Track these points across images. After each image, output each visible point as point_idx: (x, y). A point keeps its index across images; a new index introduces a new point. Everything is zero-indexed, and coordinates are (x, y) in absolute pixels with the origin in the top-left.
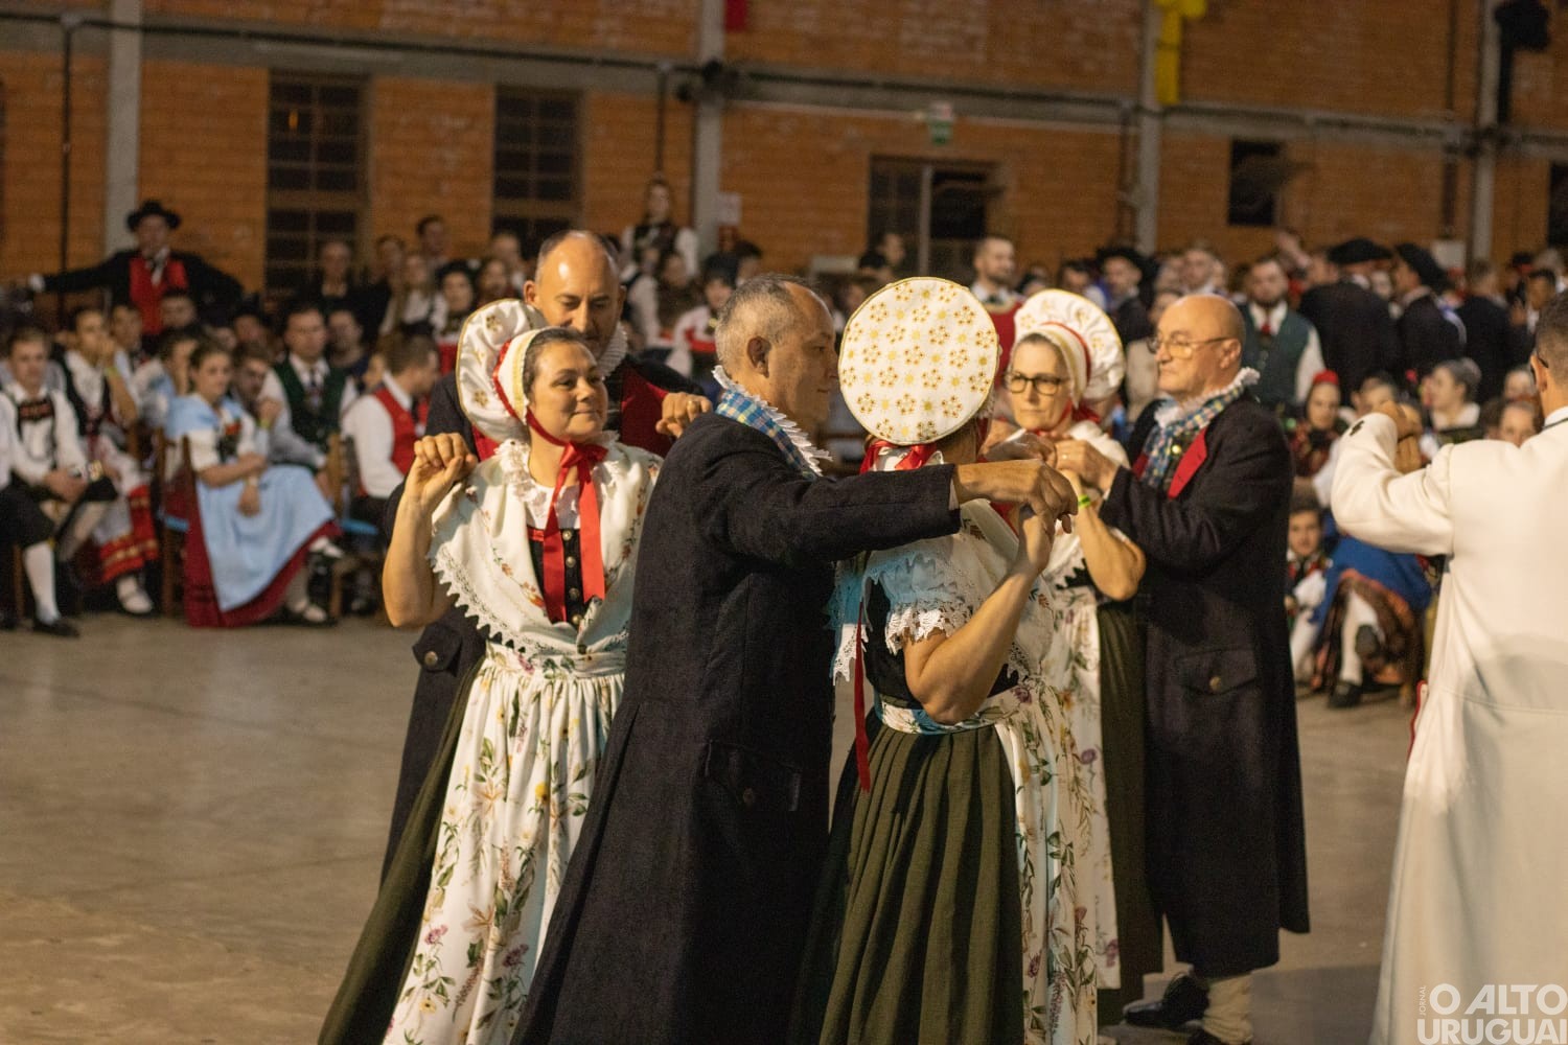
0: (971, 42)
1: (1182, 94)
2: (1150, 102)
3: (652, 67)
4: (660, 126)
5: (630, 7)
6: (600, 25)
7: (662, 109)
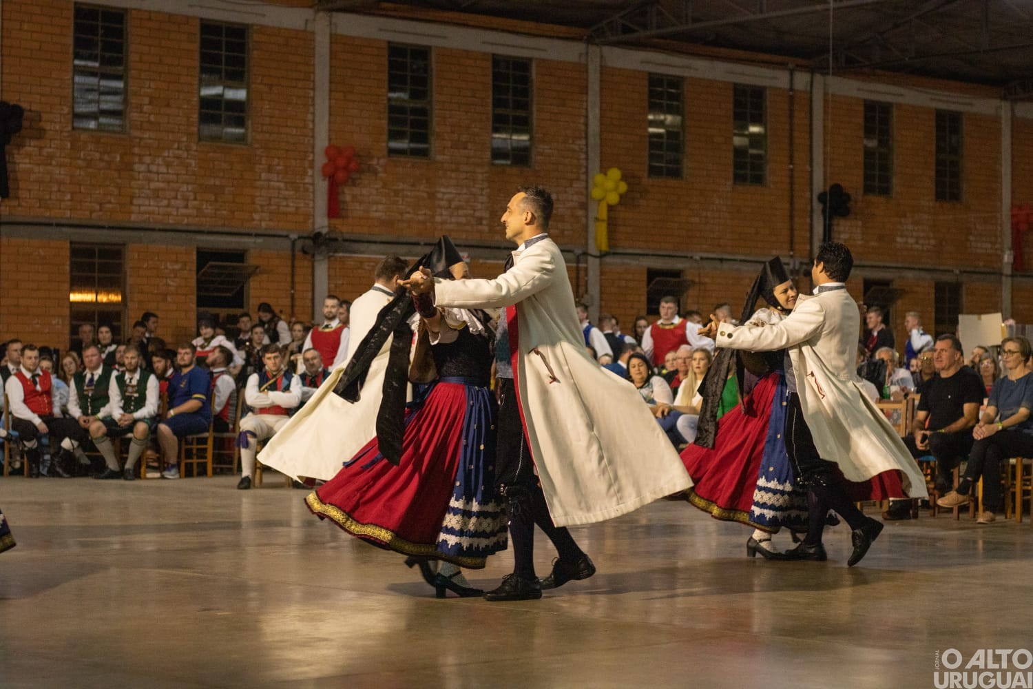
0: (480, 221)
1: (610, 246)
2: (592, 250)
3: (287, 236)
4: (293, 267)
5: (273, 207)
6: (256, 216)
7: (293, 257)
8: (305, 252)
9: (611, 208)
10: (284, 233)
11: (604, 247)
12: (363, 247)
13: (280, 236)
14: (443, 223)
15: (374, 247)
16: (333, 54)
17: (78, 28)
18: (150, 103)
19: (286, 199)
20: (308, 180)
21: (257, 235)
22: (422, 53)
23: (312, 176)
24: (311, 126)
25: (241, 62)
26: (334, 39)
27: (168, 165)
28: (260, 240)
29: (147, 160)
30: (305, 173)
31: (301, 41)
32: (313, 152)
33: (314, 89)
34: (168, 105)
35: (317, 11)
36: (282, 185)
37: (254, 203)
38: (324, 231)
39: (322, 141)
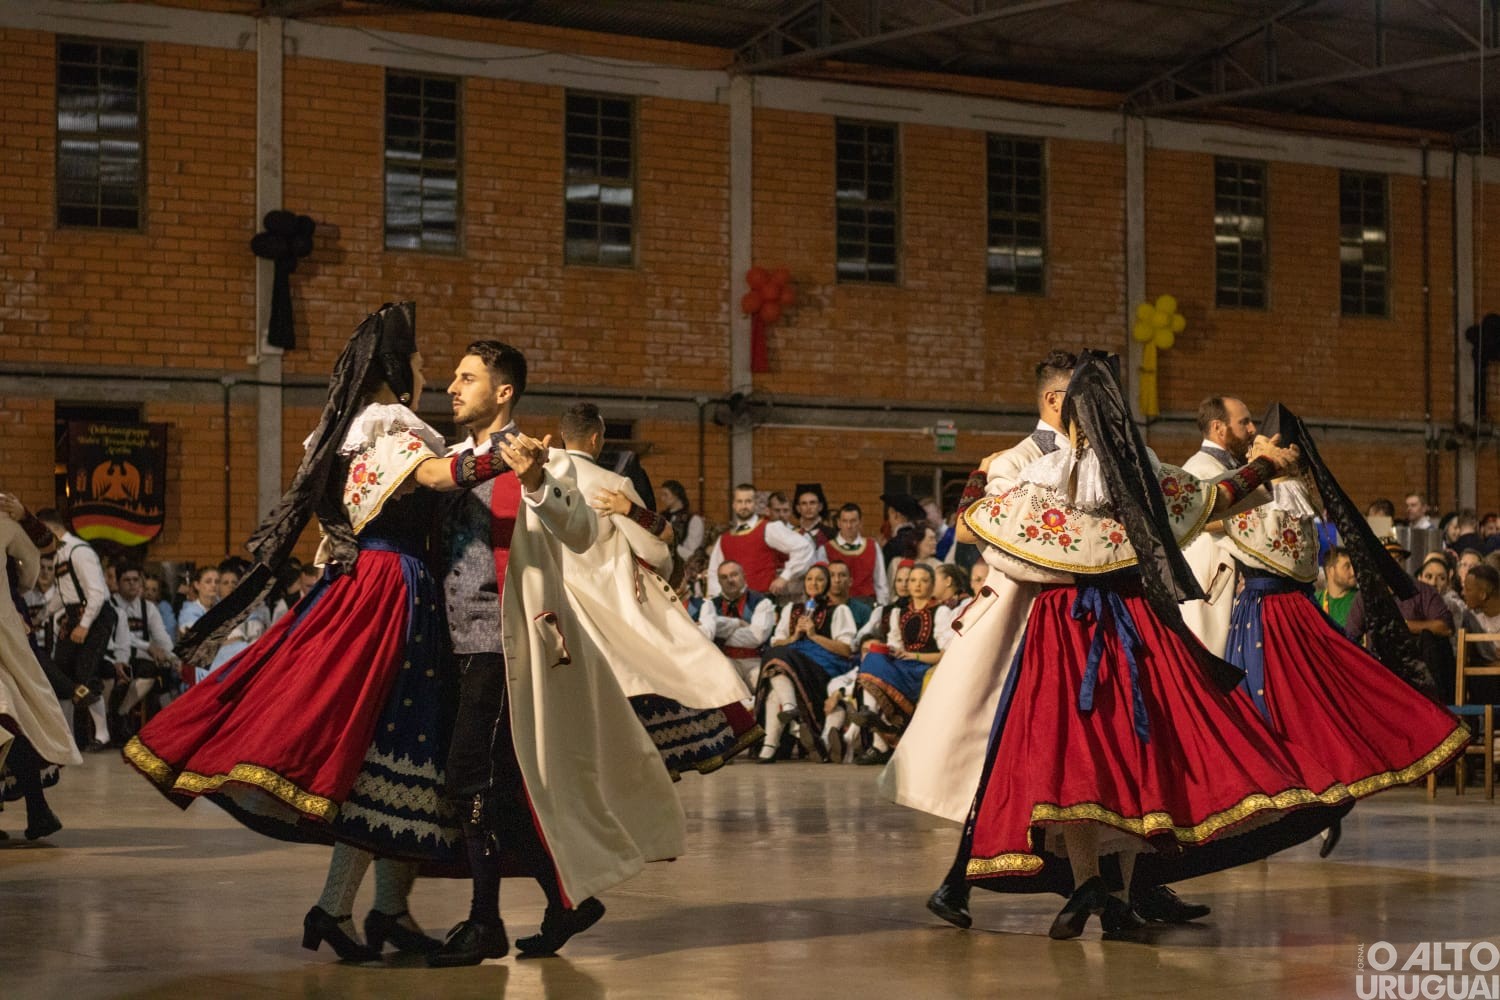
0: (971, 374)
1: (1161, 408)
3: (692, 400)
4: (702, 443)
5: (671, 359)
6: (648, 372)
7: (702, 431)
8: (717, 422)
9: (1161, 353)
10: (690, 395)
11: (1153, 411)
12: (802, 414)
13: (682, 400)
14: (918, 378)
15: (817, 414)
16: (756, 136)
17: (392, 106)
18: (496, 211)
19: (690, 345)
20: (721, 318)
21: (650, 399)
22: (885, 133)
23: (729, 313)
24: (725, 239)
25: (624, 149)
26: (757, 113)
27: (521, 299)
28: (654, 406)
29: (492, 292)
30: (717, 309)
31: (714, 115)
32: (729, 279)
33: (729, 187)
34: (520, 214)
35: (732, 76)
36: (684, 326)
37: (644, 353)
38: (746, 391)
39: (741, 263)
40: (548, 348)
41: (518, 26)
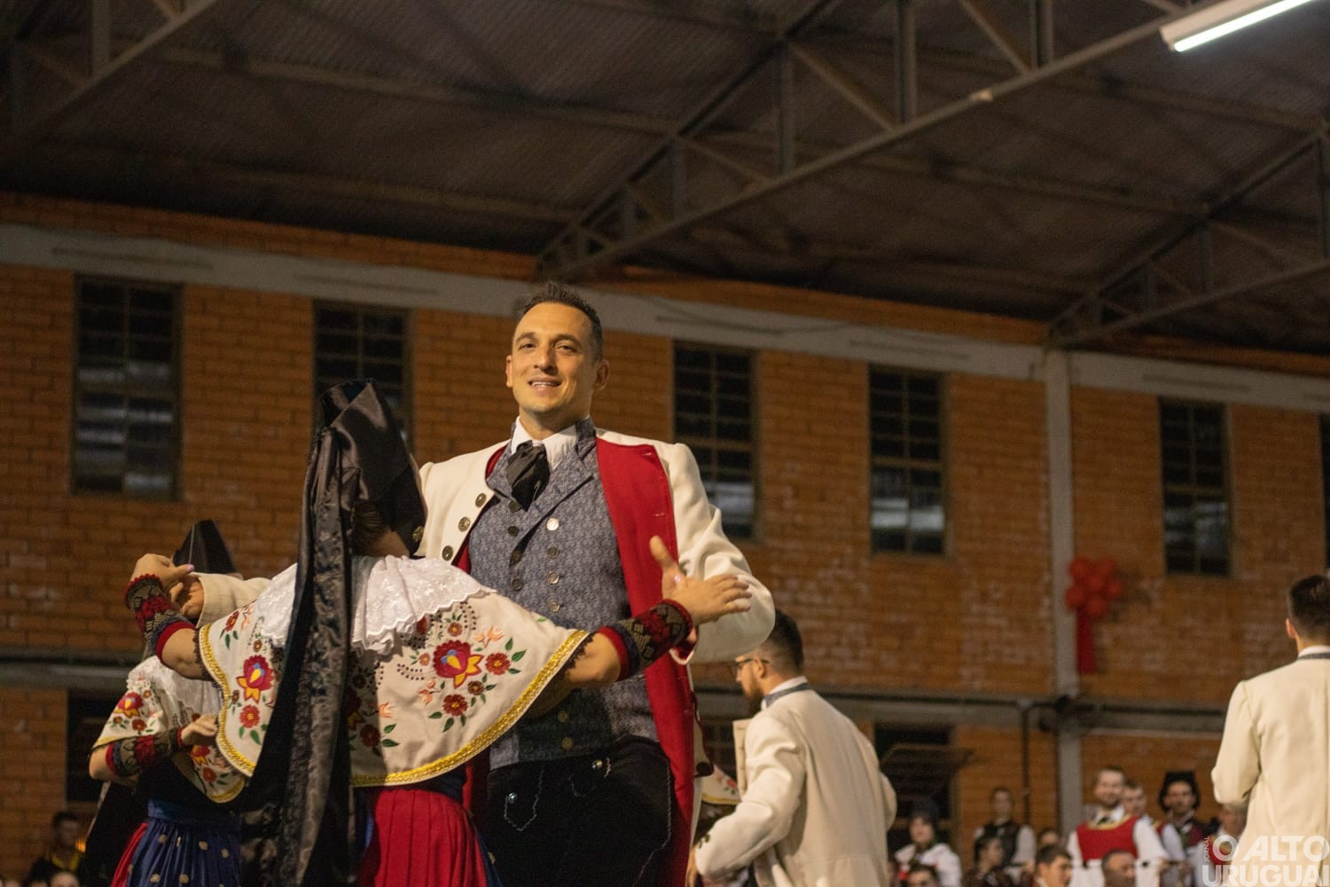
3: (1013, 704)
4: (1025, 753)
5: (990, 659)
6: (965, 672)
7: (1025, 738)
8: (1043, 727)
10: (1009, 698)
12: (1133, 719)
13: (1002, 703)
15: (1150, 719)
16: (1074, 417)
17: (681, 380)
18: (796, 496)
19: (1010, 643)
20: (1043, 613)
21: (969, 702)
22: (1211, 414)
23: (1051, 608)
24: (1044, 528)
25: (933, 430)
26: (1075, 392)
27: (825, 592)
28: (971, 710)
29: (793, 583)
30: (1037, 604)
31: (1029, 394)
32: (1050, 570)
33: (1047, 472)
34: (822, 499)
35: (1046, 352)
36: (1003, 623)
37: (959, 651)
38: (1073, 693)
39: (1063, 552)
40: (854, 646)
41: (815, 296)
